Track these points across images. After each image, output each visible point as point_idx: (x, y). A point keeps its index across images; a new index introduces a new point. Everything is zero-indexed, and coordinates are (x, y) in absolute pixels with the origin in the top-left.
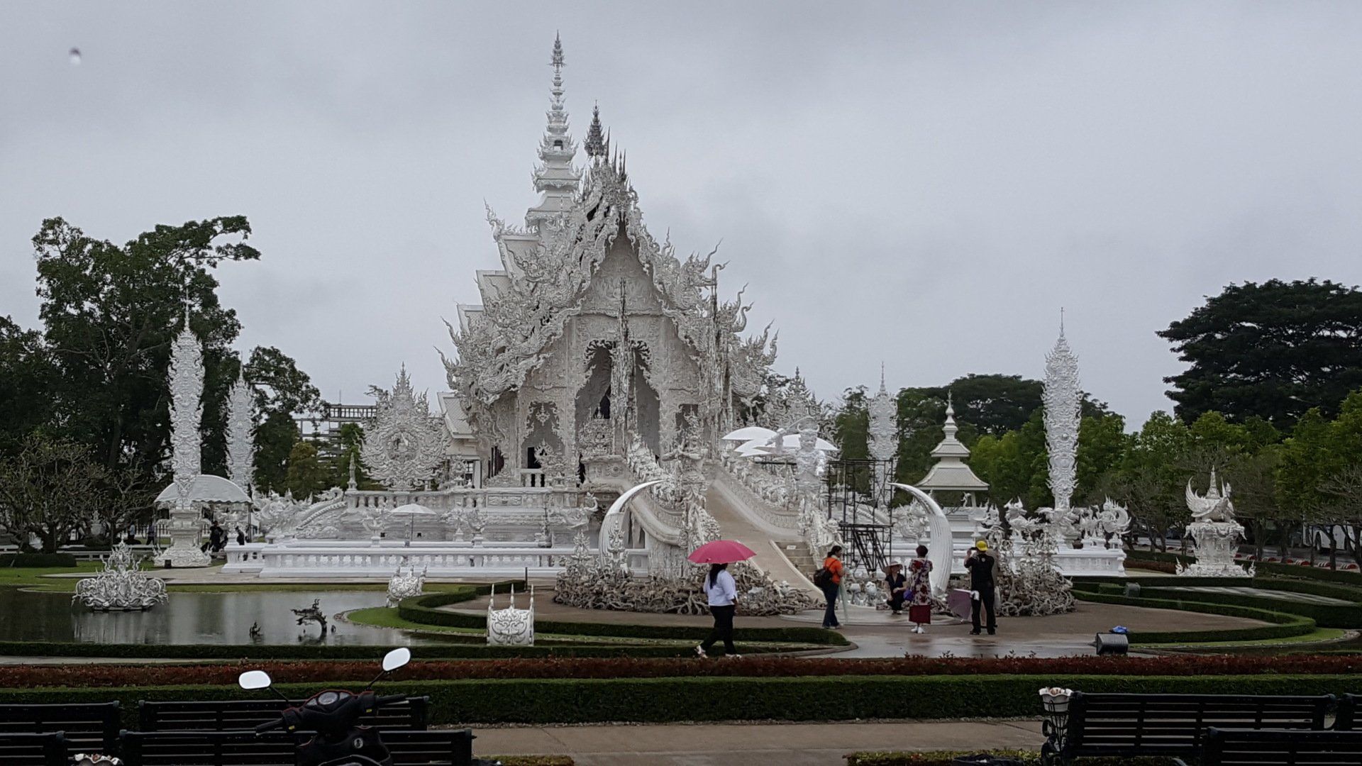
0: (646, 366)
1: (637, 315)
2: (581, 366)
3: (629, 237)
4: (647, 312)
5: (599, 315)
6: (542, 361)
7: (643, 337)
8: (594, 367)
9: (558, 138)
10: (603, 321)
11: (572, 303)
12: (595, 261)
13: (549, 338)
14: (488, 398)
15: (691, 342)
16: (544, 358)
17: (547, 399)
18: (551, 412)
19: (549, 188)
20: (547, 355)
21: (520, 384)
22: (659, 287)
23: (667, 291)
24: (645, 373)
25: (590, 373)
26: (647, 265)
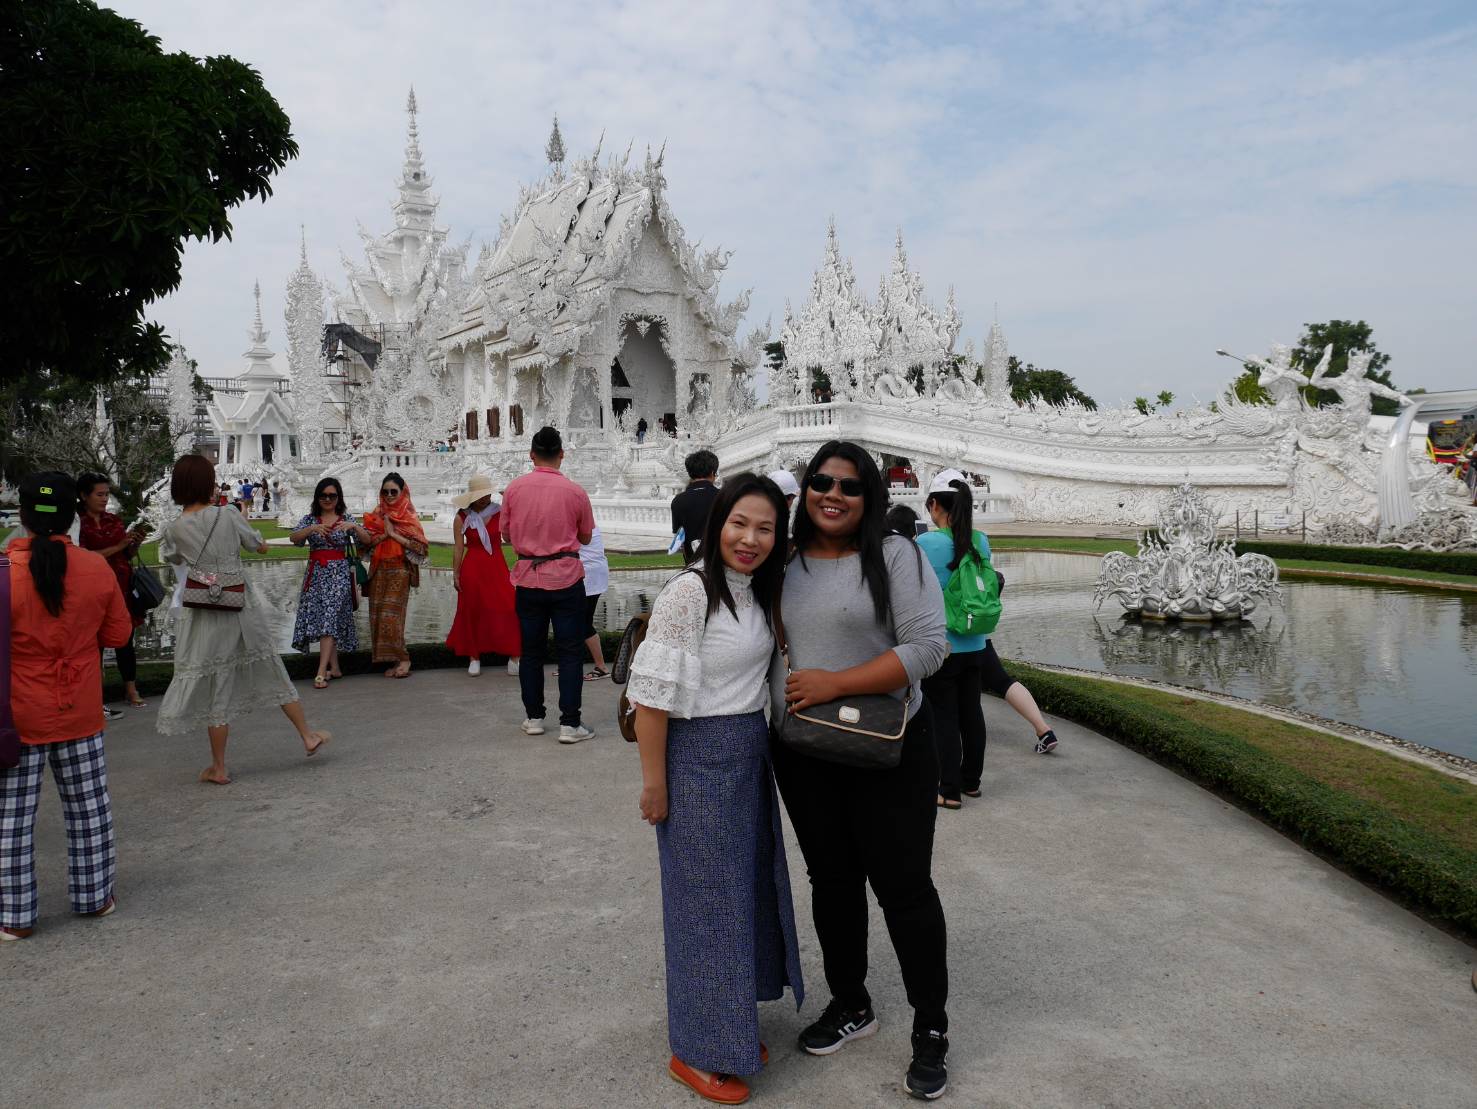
0: (666, 339)
1: (659, 293)
2: (616, 336)
3: (661, 220)
4: (667, 290)
5: (630, 290)
6: (594, 328)
7: (663, 312)
8: (625, 337)
9: (417, 171)
10: (632, 297)
11: (617, 276)
12: (634, 239)
13: (599, 307)
14: (549, 361)
15: (710, 317)
16: (596, 325)
17: (589, 365)
18: (591, 376)
19: (410, 210)
20: (597, 323)
21: (576, 349)
22: (684, 267)
23: (692, 272)
24: (665, 345)
25: (623, 342)
26: (675, 247)
